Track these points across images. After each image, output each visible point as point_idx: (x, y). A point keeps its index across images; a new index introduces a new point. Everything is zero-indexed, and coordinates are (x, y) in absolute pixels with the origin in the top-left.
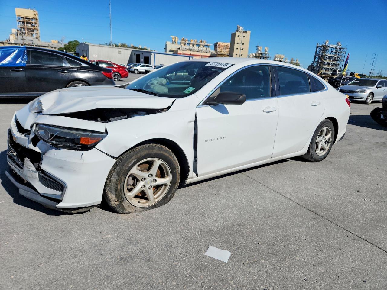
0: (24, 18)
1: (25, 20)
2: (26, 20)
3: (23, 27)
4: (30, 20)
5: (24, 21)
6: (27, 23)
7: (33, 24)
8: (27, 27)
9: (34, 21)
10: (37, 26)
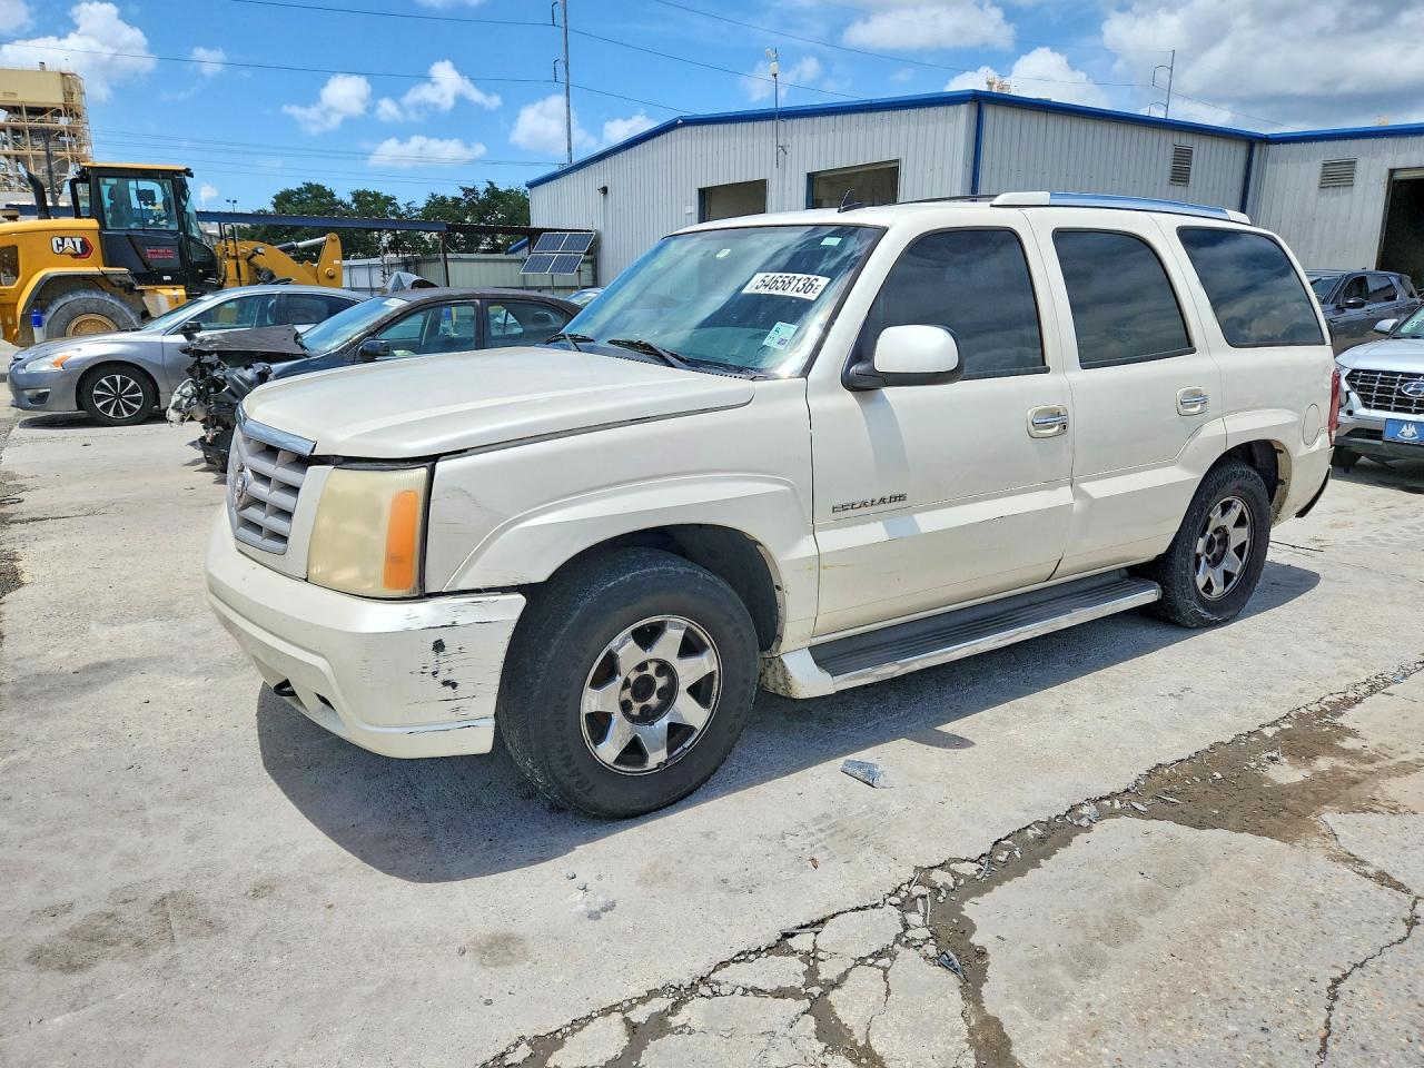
0: (21, 113)
1: (25, 122)
2: (29, 120)
3: (18, 152)
4: (49, 118)
5: (20, 124)
6: (35, 133)
7: (62, 134)
8: (35, 152)
9: (63, 122)
10: (80, 146)
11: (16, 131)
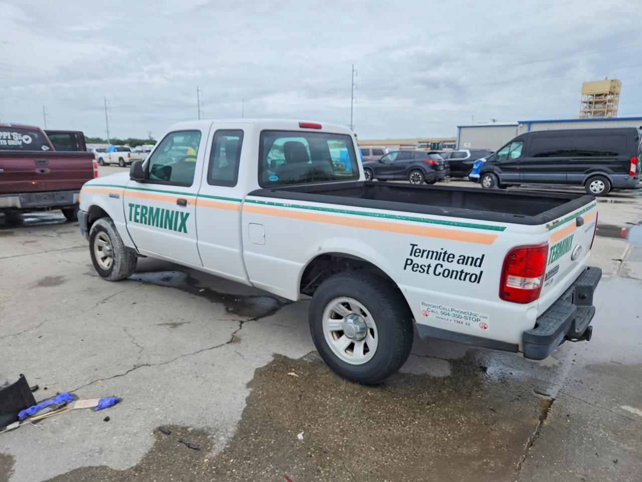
0: (593, 96)
2: (596, 99)
3: (589, 110)
4: (603, 97)
5: (593, 100)
6: (596, 103)
7: (606, 103)
8: (595, 110)
9: (609, 97)
10: (613, 106)
11: (590, 103)
